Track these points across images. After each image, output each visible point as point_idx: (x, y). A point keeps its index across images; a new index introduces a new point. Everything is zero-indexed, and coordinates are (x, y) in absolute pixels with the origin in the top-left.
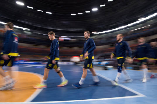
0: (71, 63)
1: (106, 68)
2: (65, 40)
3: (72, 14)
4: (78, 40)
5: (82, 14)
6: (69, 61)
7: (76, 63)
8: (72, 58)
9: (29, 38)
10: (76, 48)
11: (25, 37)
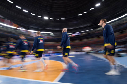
0: (83, 53)
1: (119, 55)
2: (76, 36)
3: (79, 15)
4: (86, 34)
5: (87, 12)
6: (82, 51)
7: (87, 53)
8: (84, 48)
9: (53, 38)
10: (85, 40)
11: (51, 38)
